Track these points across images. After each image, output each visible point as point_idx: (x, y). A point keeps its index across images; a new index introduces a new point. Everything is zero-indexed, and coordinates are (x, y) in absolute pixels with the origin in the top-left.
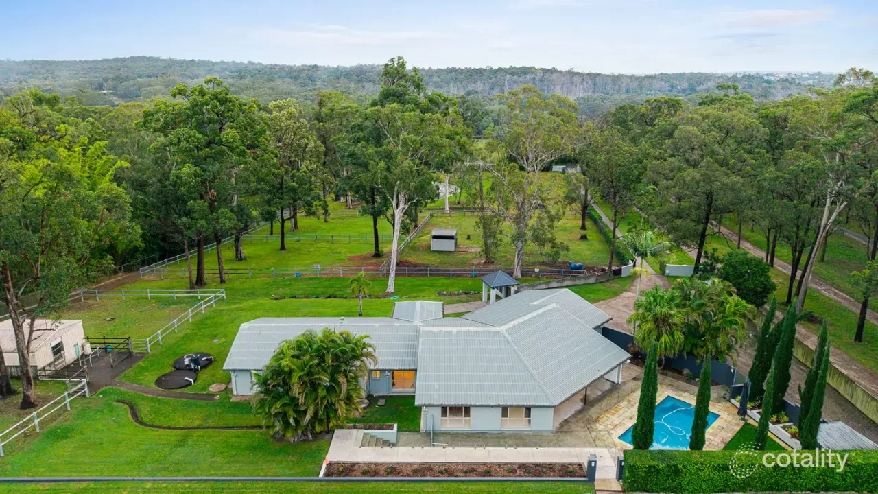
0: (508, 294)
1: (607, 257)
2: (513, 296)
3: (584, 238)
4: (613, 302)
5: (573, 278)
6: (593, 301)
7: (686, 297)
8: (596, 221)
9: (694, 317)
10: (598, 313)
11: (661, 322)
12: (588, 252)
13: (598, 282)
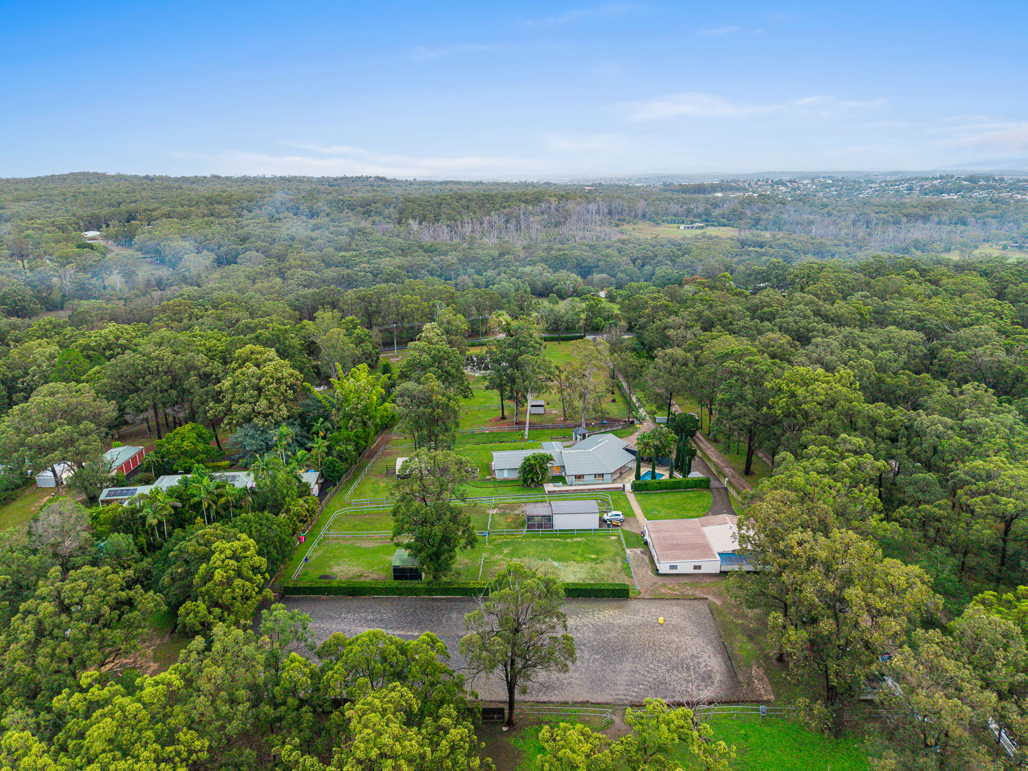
0: (584, 437)
1: (626, 412)
2: (587, 439)
3: (614, 401)
4: (630, 438)
5: (611, 427)
6: (621, 438)
7: (655, 435)
8: (620, 388)
9: (657, 443)
10: (624, 443)
11: (647, 444)
12: (615, 410)
13: (623, 428)
